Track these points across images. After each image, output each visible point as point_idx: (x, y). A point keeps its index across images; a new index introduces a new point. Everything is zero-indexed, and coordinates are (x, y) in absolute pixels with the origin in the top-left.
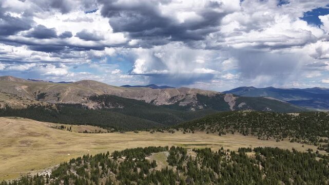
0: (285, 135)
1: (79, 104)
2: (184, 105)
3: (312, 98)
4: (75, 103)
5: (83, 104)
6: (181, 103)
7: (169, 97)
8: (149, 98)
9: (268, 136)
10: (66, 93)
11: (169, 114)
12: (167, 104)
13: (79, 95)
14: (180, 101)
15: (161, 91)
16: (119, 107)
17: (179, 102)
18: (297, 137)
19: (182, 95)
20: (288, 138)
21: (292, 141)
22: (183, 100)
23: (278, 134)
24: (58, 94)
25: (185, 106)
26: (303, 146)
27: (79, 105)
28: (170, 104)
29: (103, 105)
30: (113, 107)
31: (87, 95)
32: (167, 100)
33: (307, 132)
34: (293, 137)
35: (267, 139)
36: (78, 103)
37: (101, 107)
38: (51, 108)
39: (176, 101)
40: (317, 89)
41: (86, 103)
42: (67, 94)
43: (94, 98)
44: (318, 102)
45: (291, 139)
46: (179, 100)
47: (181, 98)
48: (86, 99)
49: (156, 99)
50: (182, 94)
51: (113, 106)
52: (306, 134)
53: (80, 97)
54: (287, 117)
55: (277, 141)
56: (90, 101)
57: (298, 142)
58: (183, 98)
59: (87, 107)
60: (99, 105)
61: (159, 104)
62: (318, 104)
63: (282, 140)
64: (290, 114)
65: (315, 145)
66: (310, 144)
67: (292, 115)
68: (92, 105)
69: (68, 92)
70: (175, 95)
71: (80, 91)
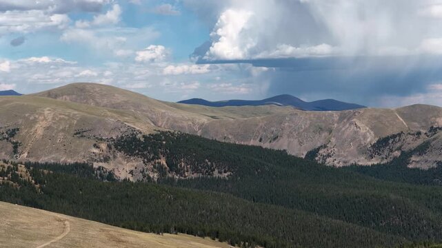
1: (84, 166)
2: (425, 167)
4: (70, 161)
5: (96, 165)
6: (413, 158)
7: (371, 138)
8: (301, 143)
10: (39, 129)
11: (393, 197)
12: (363, 161)
13: (80, 134)
14: (411, 153)
15: (341, 118)
16: (216, 174)
17: (406, 156)
19: (415, 130)
22: (422, 149)
24: (13, 133)
25: (431, 170)
27: (84, 169)
28: (375, 162)
29: (160, 169)
30: (195, 175)
31: (106, 135)
32: (362, 150)
36: (80, 159)
37: (155, 176)
38: (15, 178)
39: (397, 154)
41: (106, 160)
42: (40, 132)
43: (129, 145)
46: (406, 148)
47: (411, 143)
48: (104, 146)
49: (325, 146)
50: (416, 126)
51: (195, 170)
53: (84, 142)
56: (119, 154)
58: (420, 142)
59: (111, 176)
60: (150, 166)
61: (335, 162)
68: (125, 169)
69: (44, 124)
70: (389, 132)
71: (83, 120)
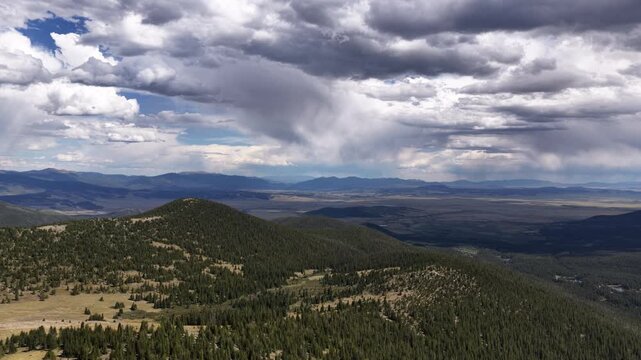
0: (54, 282)
3: (43, 191)
9: (16, 290)
18: (80, 281)
20: (63, 286)
21: (74, 293)
23: (38, 280)
26: (101, 300)
33: (97, 266)
34: (72, 281)
35: (16, 299)
40: (50, 172)
44: (57, 197)
45: (71, 286)
52: (96, 270)
54: (44, 237)
55: (42, 299)
57: (88, 292)
62: (58, 201)
63: (53, 293)
64: (47, 228)
65: (123, 291)
66: (113, 292)
67: (50, 230)
